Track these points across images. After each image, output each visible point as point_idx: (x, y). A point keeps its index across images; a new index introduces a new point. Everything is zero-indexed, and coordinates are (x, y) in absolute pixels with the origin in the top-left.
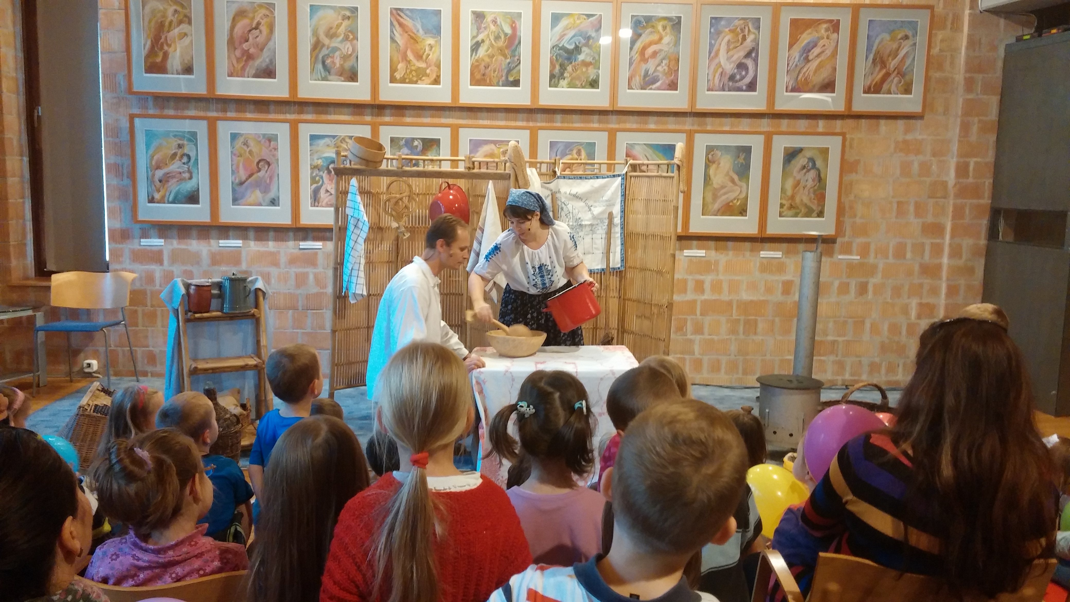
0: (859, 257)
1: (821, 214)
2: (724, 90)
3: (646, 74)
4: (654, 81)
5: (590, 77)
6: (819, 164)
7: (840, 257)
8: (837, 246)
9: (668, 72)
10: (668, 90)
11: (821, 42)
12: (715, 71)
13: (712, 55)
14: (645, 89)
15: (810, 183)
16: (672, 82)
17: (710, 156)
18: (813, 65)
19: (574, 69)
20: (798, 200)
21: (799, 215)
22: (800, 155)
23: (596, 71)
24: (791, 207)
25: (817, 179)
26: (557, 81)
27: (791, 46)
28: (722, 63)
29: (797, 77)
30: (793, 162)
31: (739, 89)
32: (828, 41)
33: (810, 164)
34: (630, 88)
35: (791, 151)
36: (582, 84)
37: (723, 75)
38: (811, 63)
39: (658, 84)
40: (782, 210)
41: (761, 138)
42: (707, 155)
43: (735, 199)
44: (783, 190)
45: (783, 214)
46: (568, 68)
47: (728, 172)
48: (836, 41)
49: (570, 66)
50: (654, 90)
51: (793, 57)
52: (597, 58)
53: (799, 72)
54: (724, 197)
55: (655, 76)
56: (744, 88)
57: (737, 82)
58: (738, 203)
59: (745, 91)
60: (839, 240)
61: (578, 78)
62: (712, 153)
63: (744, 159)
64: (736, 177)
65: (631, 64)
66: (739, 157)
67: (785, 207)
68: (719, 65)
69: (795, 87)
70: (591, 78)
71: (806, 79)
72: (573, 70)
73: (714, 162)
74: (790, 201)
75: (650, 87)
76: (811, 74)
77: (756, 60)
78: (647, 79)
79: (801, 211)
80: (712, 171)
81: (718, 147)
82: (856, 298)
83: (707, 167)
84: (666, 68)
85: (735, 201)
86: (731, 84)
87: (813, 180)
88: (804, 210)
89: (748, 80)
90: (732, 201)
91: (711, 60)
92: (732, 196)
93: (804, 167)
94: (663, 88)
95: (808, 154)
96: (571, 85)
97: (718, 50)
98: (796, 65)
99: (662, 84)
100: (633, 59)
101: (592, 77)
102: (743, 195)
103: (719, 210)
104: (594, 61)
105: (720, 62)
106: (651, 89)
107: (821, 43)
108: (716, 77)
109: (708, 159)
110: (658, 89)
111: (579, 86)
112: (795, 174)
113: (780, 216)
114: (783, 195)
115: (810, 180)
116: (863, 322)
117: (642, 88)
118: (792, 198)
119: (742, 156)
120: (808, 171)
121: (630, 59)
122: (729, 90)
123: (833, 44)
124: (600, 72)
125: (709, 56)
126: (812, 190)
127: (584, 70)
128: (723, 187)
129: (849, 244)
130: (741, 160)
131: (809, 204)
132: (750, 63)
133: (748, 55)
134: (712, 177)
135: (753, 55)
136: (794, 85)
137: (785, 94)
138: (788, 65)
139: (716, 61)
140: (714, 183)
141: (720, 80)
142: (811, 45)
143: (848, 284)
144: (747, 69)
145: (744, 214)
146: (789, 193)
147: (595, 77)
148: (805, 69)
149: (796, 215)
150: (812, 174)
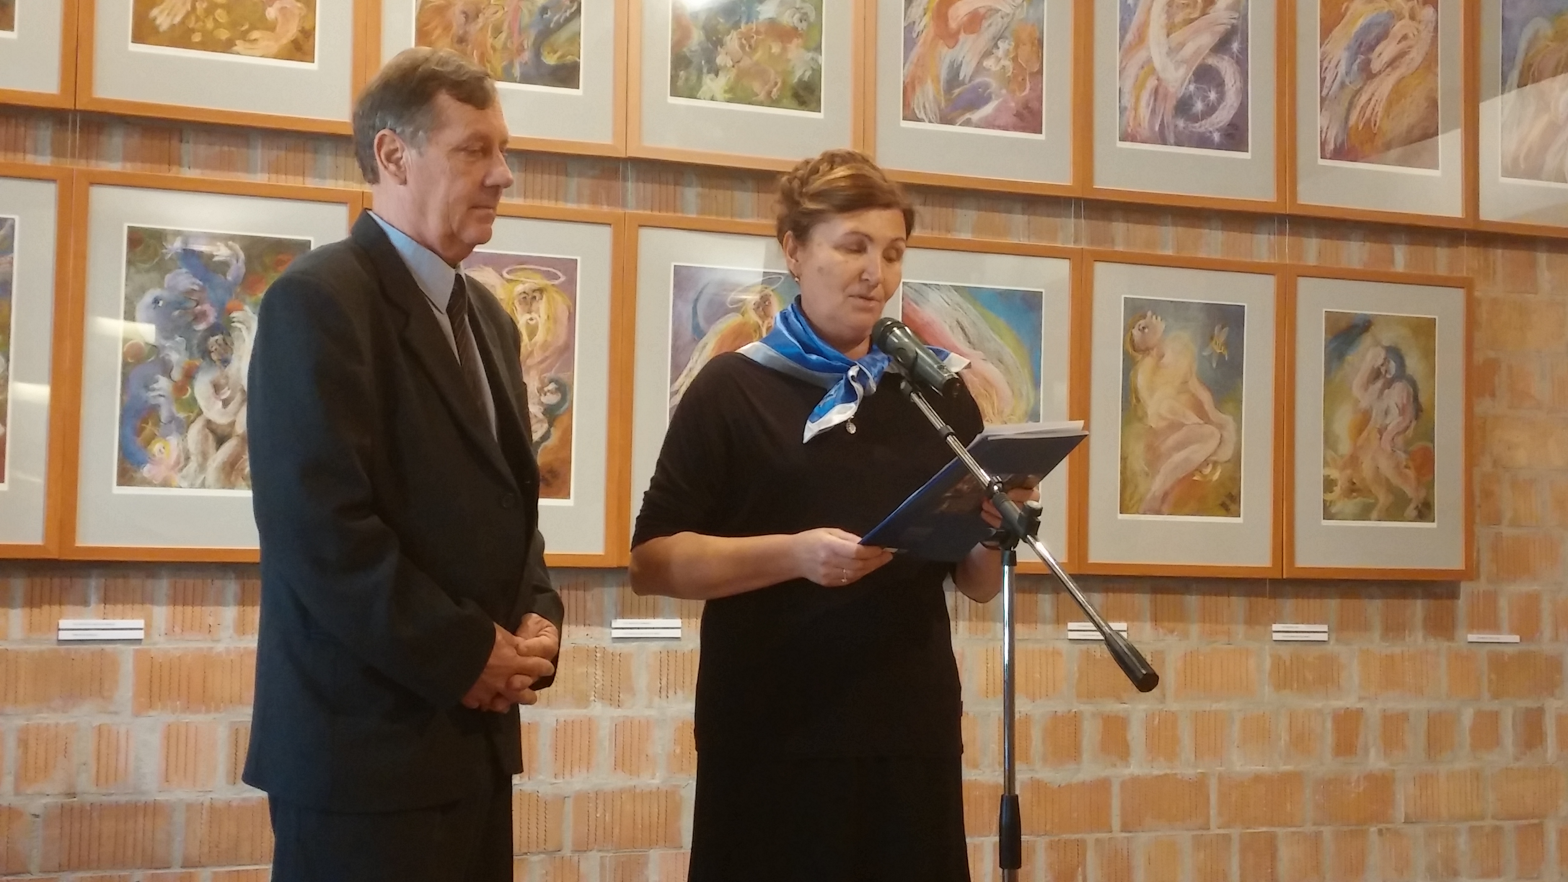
0: (1516, 638)
1: (1425, 512)
2: (1164, 142)
3: (953, 80)
4: (977, 100)
5: (792, 73)
6: (1414, 364)
7: (1472, 637)
8: (1462, 604)
9: (1015, 76)
10: (1015, 128)
11: (1399, 25)
12: (1139, 86)
13: (1129, 37)
14: (951, 122)
15: (1394, 421)
16: (1026, 107)
17: (1136, 332)
18: (1383, 87)
19: (749, 44)
20: (1367, 468)
21: (1374, 514)
22: (1367, 340)
23: (810, 55)
24: (1353, 489)
25: (1410, 411)
26: (694, 78)
27: (1326, 32)
28: (1157, 63)
29: (1347, 118)
30: (1350, 358)
31: (1203, 142)
32: (1414, 24)
33: (1393, 365)
34: (910, 115)
35: (1343, 324)
36: (769, 93)
37: (1160, 97)
38: (1376, 81)
39: (987, 110)
40: (1330, 497)
41: (1267, 285)
42: (1128, 329)
43: (1206, 463)
44: (1329, 440)
45: (1334, 510)
46: (727, 39)
47: (1185, 382)
48: (1431, 27)
49: (734, 34)
50: (977, 126)
51: (1334, 63)
52: (812, 17)
53: (1351, 105)
54: (1178, 457)
55: (979, 85)
56: (1216, 137)
57: (1196, 119)
58: (1216, 476)
59: (1219, 147)
60: (1465, 588)
61: (759, 72)
62: (1142, 323)
63: (1227, 344)
64: (1206, 397)
65: (909, 43)
66: (1212, 338)
67: (1337, 490)
68: (1148, 67)
69: (1342, 144)
70: (798, 74)
71: (1367, 123)
72: (742, 46)
73: (1146, 351)
74: (1349, 472)
75: (967, 116)
76: (1380, 109)
77: (1241, 62)
78: (957, 91)
79: (1377, 499)
80: (1142, 379)
81: (1156, 306)
82: (1517, 759)
83: (1129, 365)
84: (1008, 63)
85: (1207, 470)
86: (1181, 123)
87: (1402, 412)
88: (1383, 498)
89: (1224, 116)
90: (1199, 470)
91: (1128, 51)
92: (1197, 453)
93: (1376, 374)
94: (1001, 122)
95: (1388, 337)
96: (736, 94)
97: (1144, 26)
98: (1343, 85)
99: (998, 110)
100: (918, 28)
101: (800, 73)
102: (1226, 453)
103: (1165, 495)
104: (804, 24)
105: (1149, 61)
106: (968, 123)
107: (1399, 28)
108: (1143, 103)
109: (1132, 341)
110: (988, 123)
111: (762, 96)
112: (1356, 390)
113: (1328, 516)
114: (1331, 453)
115: (1395, 411)
116: (1539, 830)
117: (946, 120)
118: (1353, 461)
119: (1221, 335)
120: (1389, 384)
121: (909, 29)
122: (1178, 144)
123: (1426, 36)
124: (823, 60)
125: (1122, 38)
126: (1400, 440)
127: (776, 49)
128: (1175, 426)
129: (1491, 598)
130: (1217, 347)
131: (1396, 481)
132: (1226, 67)
133: (1222, 46)
134: (1143, 393)
135: (1235, 46)
136: (1339, 141)
137: (1322, 162)
138: (1323, 80)
139: (1141, 56)
140: (1150, 411)
141: (1153, 112)
142: (1375, 32)
143: (1495, 716)
144: (1220, 85)
145: (1233, 507)
146: (1345, 447)
147: (808, 74)
148: (1364, 98)
149: (1364, 514)
150: (1397, 394)
